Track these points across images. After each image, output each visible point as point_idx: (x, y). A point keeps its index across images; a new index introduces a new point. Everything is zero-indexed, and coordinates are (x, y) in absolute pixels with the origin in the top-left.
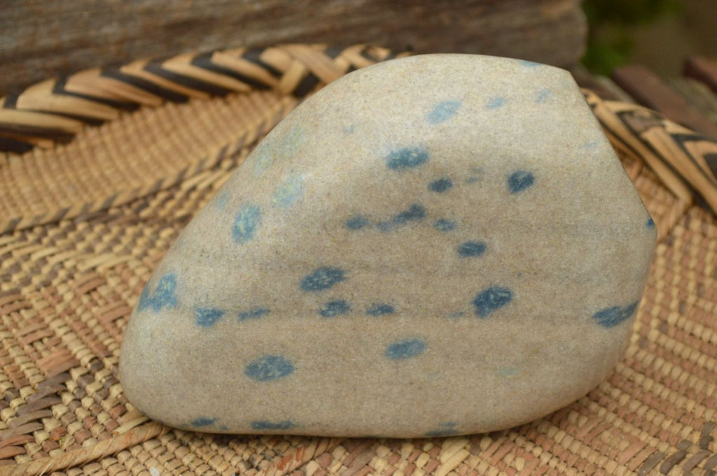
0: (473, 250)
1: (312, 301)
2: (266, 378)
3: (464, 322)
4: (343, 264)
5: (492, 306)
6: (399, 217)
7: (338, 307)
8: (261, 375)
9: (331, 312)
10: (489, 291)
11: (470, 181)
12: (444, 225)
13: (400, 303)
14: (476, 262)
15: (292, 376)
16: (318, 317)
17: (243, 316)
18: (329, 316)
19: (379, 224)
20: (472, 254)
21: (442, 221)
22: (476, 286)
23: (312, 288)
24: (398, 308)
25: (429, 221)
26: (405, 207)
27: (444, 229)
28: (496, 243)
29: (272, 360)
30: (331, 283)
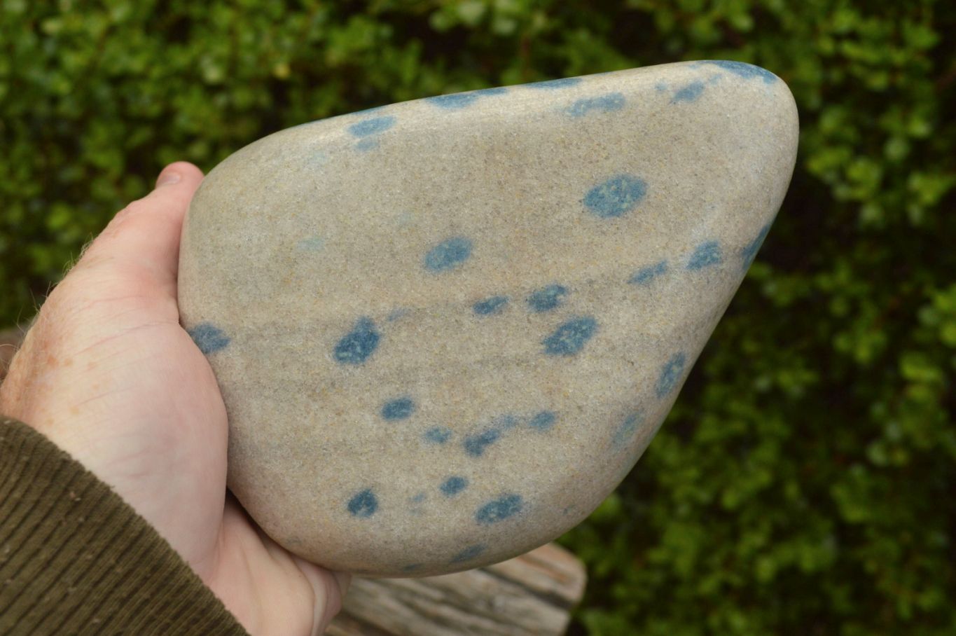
0: (397, 409)
1: (578, 305)
2: (617, 182)
3: (385, 306)
4: (548, 362)
5: (356, 336)
6: (494, 438)
7: (544, 302)
8: (624, 184)
9: (552, 293)
10: (363, 357)
11: (420, 497)
12: (438, 437)
13: (468, 320)
14: (390, 392)
15: (585, 190)
16: (564, 284)
17: (661, 268)
18: (553, 287)
19: (515, 424)
20: (397, 403)
21: (442, 440)
22: (381, 360)
23: (581, 323)
24: (470, 311)
25: (457, 439)
26: (490, 451)
27: (437, 430)
28: (370, 423)
29: (615, 212)
30: (559, 334)
